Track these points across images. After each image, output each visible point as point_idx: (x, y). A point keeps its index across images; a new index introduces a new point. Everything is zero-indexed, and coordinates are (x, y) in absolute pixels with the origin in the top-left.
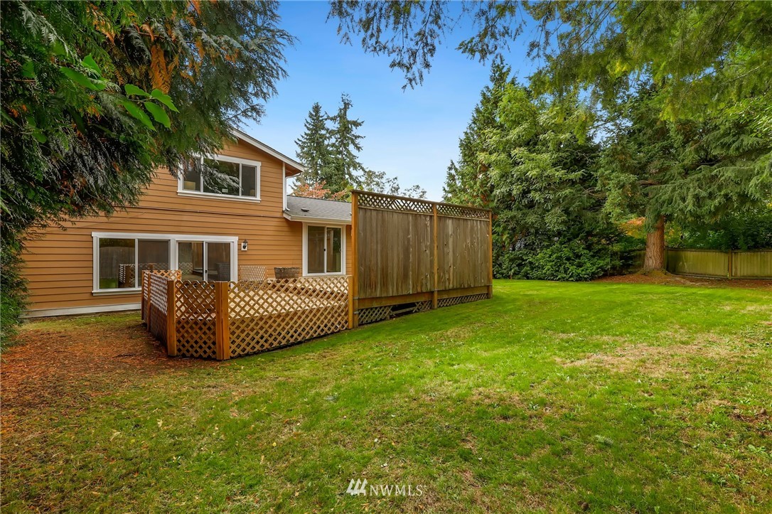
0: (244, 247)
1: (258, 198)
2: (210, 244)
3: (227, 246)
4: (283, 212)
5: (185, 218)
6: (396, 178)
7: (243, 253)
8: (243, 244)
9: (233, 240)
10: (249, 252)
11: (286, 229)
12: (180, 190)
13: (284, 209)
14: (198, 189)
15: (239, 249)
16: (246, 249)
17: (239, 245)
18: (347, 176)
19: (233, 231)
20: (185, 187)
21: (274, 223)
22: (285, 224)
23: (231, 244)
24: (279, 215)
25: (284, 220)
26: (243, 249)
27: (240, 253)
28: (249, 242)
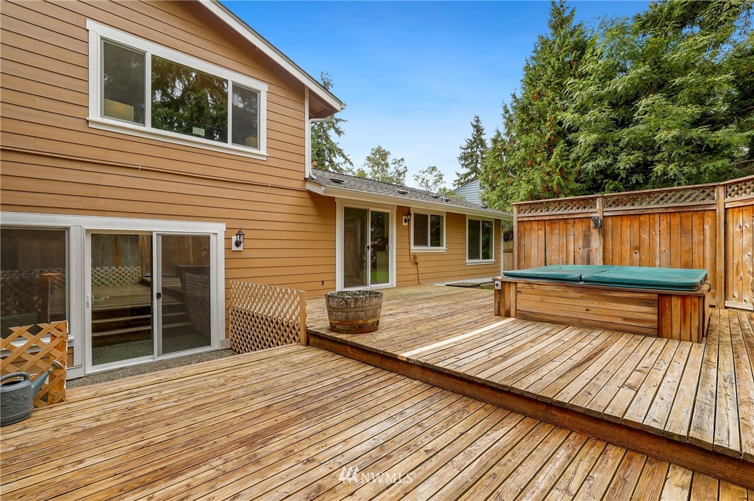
0: (238, 244)
1: (263, 150)
2: (166, 239)
3: (202, 243)
4: (306, 179)
5: (107, 180)
6: (402, 160)
7: (237, 255)
8: (234, 239)
9: (216, 231)
10: (247, 254)
11: (311, 211)
12: (95, 114)
13: (307, 177)
14: (139, 118)
15: (228, 249)
16: (241, 248)
17: (228, 239)
18: (327, 163)
19: (214, 212)
20: (106, 112)
21: (291, 199)
22: (308, 203)
23: (213, 239)
24: (298, 185)
25: (306, 195)
26: (234, 248)
27: (230, 255)
28: (248, 234)
